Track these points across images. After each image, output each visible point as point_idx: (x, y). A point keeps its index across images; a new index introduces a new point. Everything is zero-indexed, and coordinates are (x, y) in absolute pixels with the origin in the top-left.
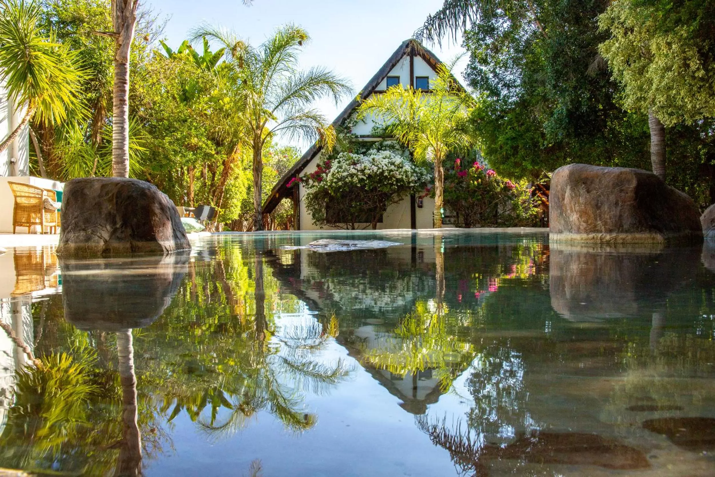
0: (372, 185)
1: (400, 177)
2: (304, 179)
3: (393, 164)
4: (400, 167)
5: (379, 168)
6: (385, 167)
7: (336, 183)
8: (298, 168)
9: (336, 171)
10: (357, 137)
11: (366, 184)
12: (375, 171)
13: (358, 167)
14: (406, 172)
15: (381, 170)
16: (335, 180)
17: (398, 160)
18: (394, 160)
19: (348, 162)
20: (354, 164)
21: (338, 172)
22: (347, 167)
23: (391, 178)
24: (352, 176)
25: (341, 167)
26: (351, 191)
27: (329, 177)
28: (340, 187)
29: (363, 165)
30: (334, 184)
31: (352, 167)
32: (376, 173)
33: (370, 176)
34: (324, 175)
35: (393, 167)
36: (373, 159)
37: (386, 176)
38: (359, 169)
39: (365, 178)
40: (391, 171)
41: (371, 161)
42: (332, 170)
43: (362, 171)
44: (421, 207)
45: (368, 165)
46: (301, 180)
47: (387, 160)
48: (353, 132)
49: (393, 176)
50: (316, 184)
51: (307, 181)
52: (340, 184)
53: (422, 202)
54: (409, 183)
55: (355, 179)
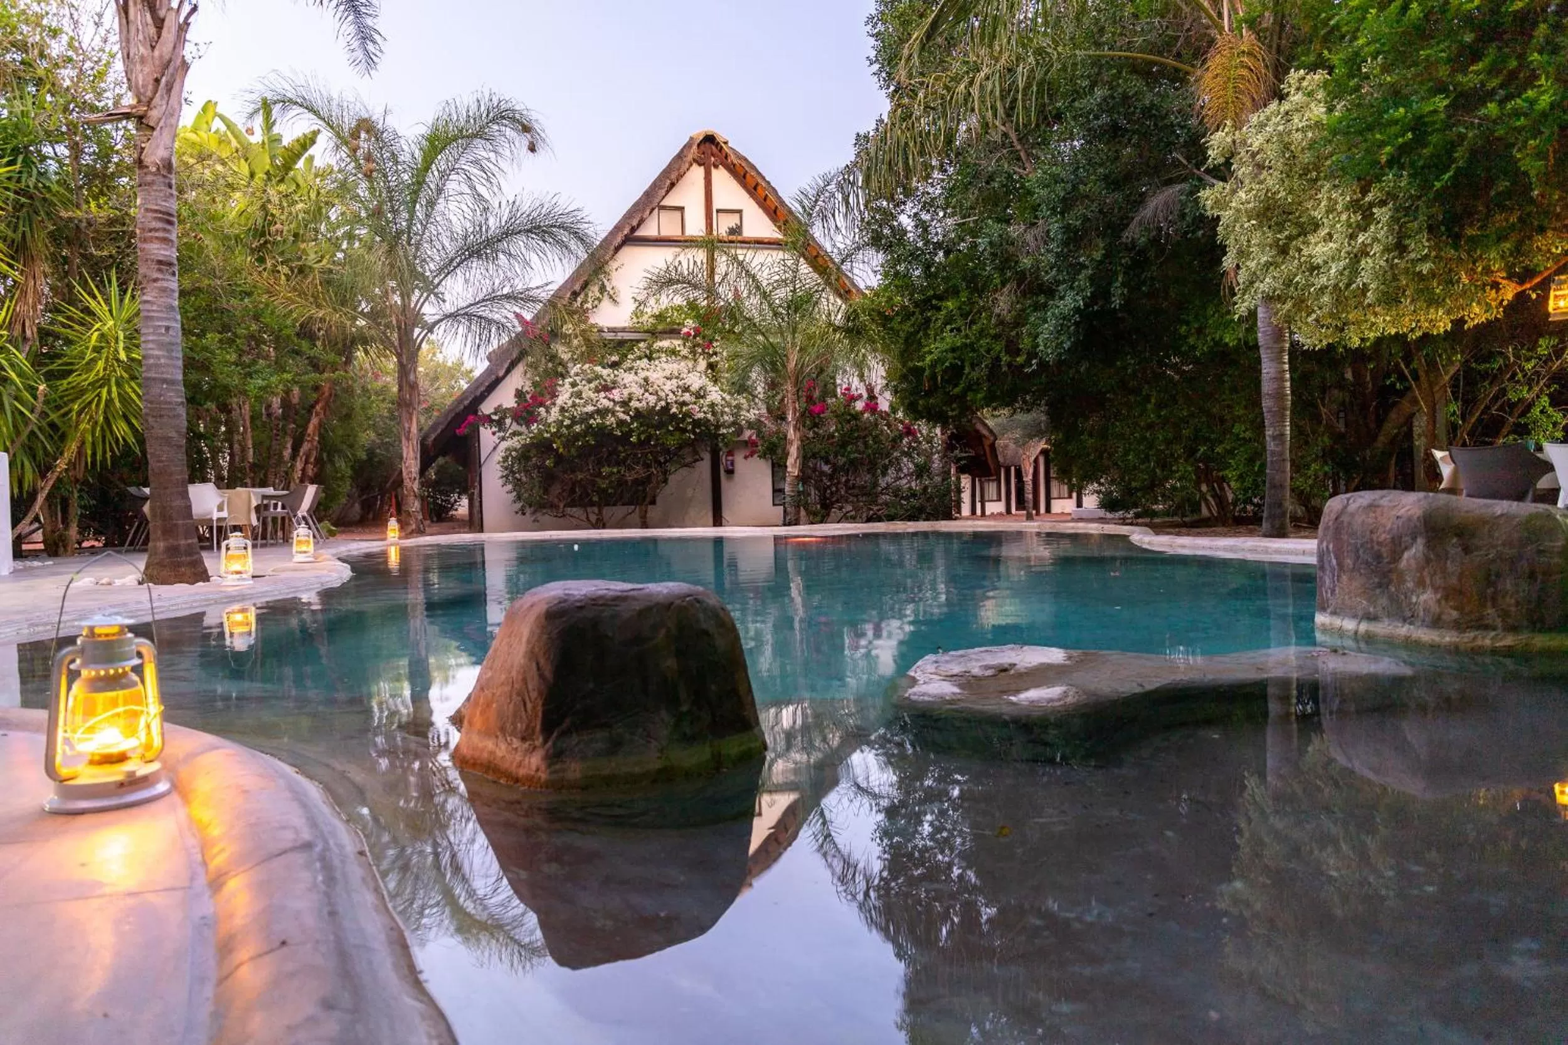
0: (643, 432)
1: (701, 415)
2: (495, 417)
3: (686, 389)
4: (700, 395)
5: (660, 399)
6: (671, 395)
7: (568, 427)
8: (478, 393)
9: (570, 403)
10: (601, 331)
11: (632, 431)
12: (651, 404)
13: (616, 394)
14: (712, 405)
15: (663, 403)
16: (567, 422)
17: (696, 381)
18: (688, 382)
19: (592, 385)
20: (606, 388)
21: (574, 405)
22: (593, 395)
23: (683, 420)
24: (603, 412)
25: (579, 395)
26: (599, 445)
27: (555, 413)
28: (577, 437)
29: (626, 392)
30: (564, 430)
31: (602, 394)
32: (654, 407)
33: (638, 414)
34: (542, 410)
35: (687, 397)
36: (646, 380)
37: (674, 414)
38: (617, 399)
39: (628, 418)
40: (684, 404)
41: (642, 382)
42: (560, 401)
43: (625, 404)
44: (730, 472)
45: (638, 391)
46: (488, 419)
47: (674, 381)
48: (592, 321)
49: (688, 414)
50: (523, 429)
51: (500, 424)
52: (577, 428)
53: (732, 464)
54: (718, 427)
55: (610, 420)
